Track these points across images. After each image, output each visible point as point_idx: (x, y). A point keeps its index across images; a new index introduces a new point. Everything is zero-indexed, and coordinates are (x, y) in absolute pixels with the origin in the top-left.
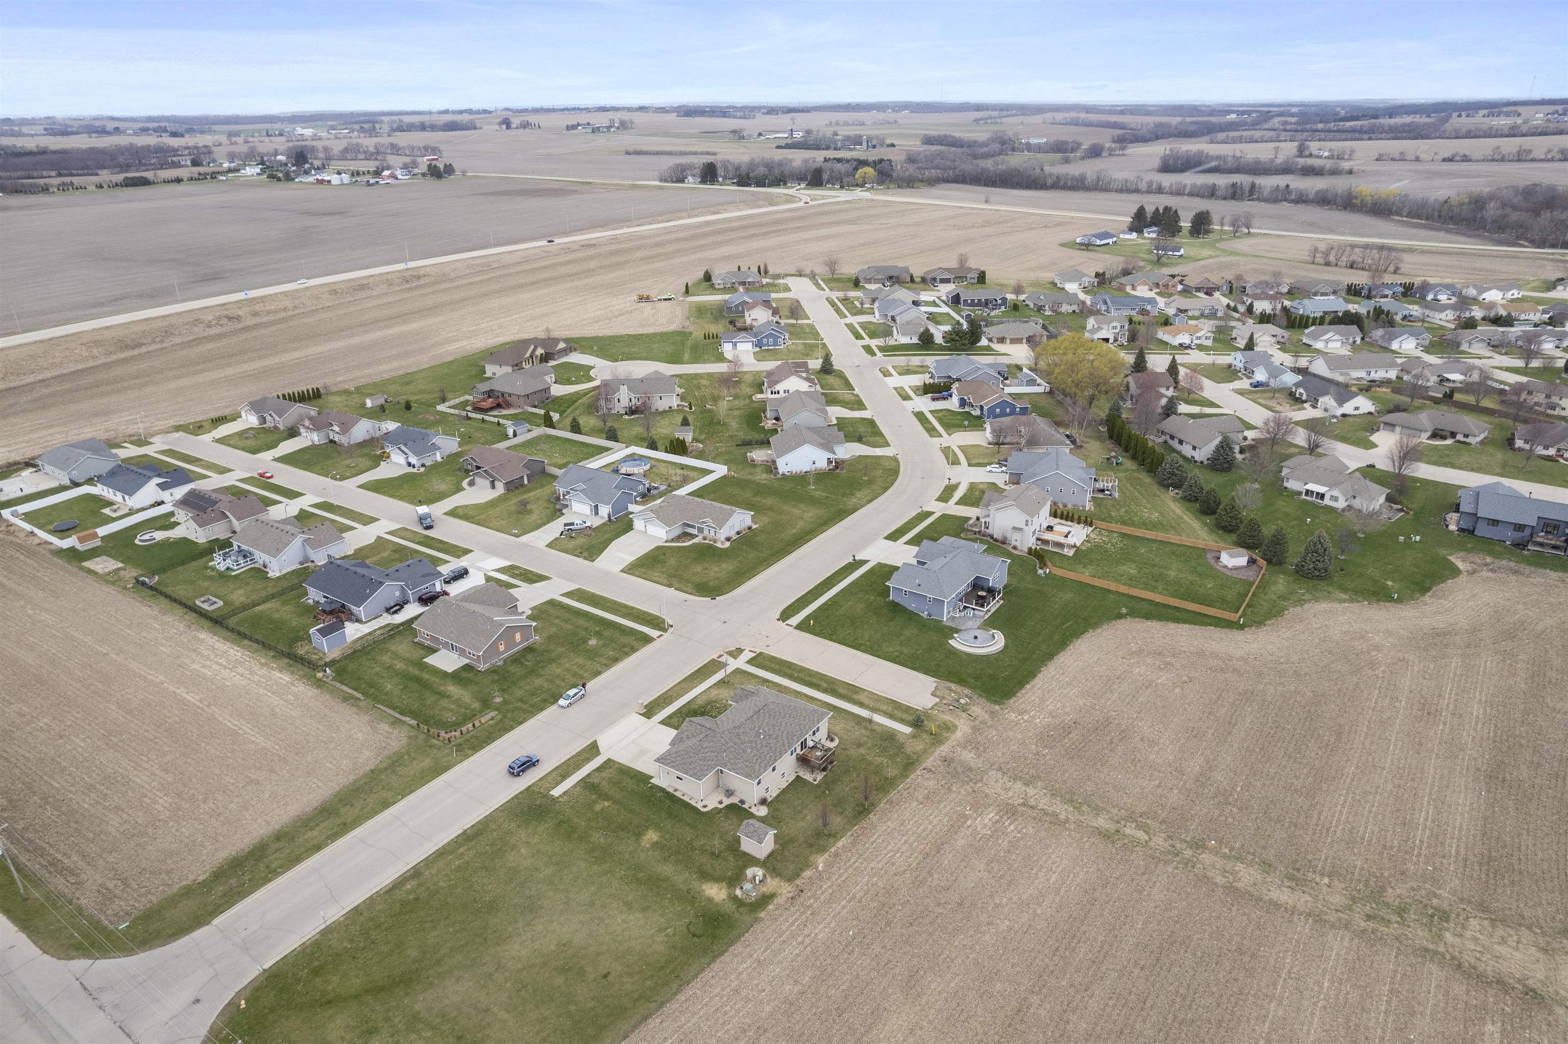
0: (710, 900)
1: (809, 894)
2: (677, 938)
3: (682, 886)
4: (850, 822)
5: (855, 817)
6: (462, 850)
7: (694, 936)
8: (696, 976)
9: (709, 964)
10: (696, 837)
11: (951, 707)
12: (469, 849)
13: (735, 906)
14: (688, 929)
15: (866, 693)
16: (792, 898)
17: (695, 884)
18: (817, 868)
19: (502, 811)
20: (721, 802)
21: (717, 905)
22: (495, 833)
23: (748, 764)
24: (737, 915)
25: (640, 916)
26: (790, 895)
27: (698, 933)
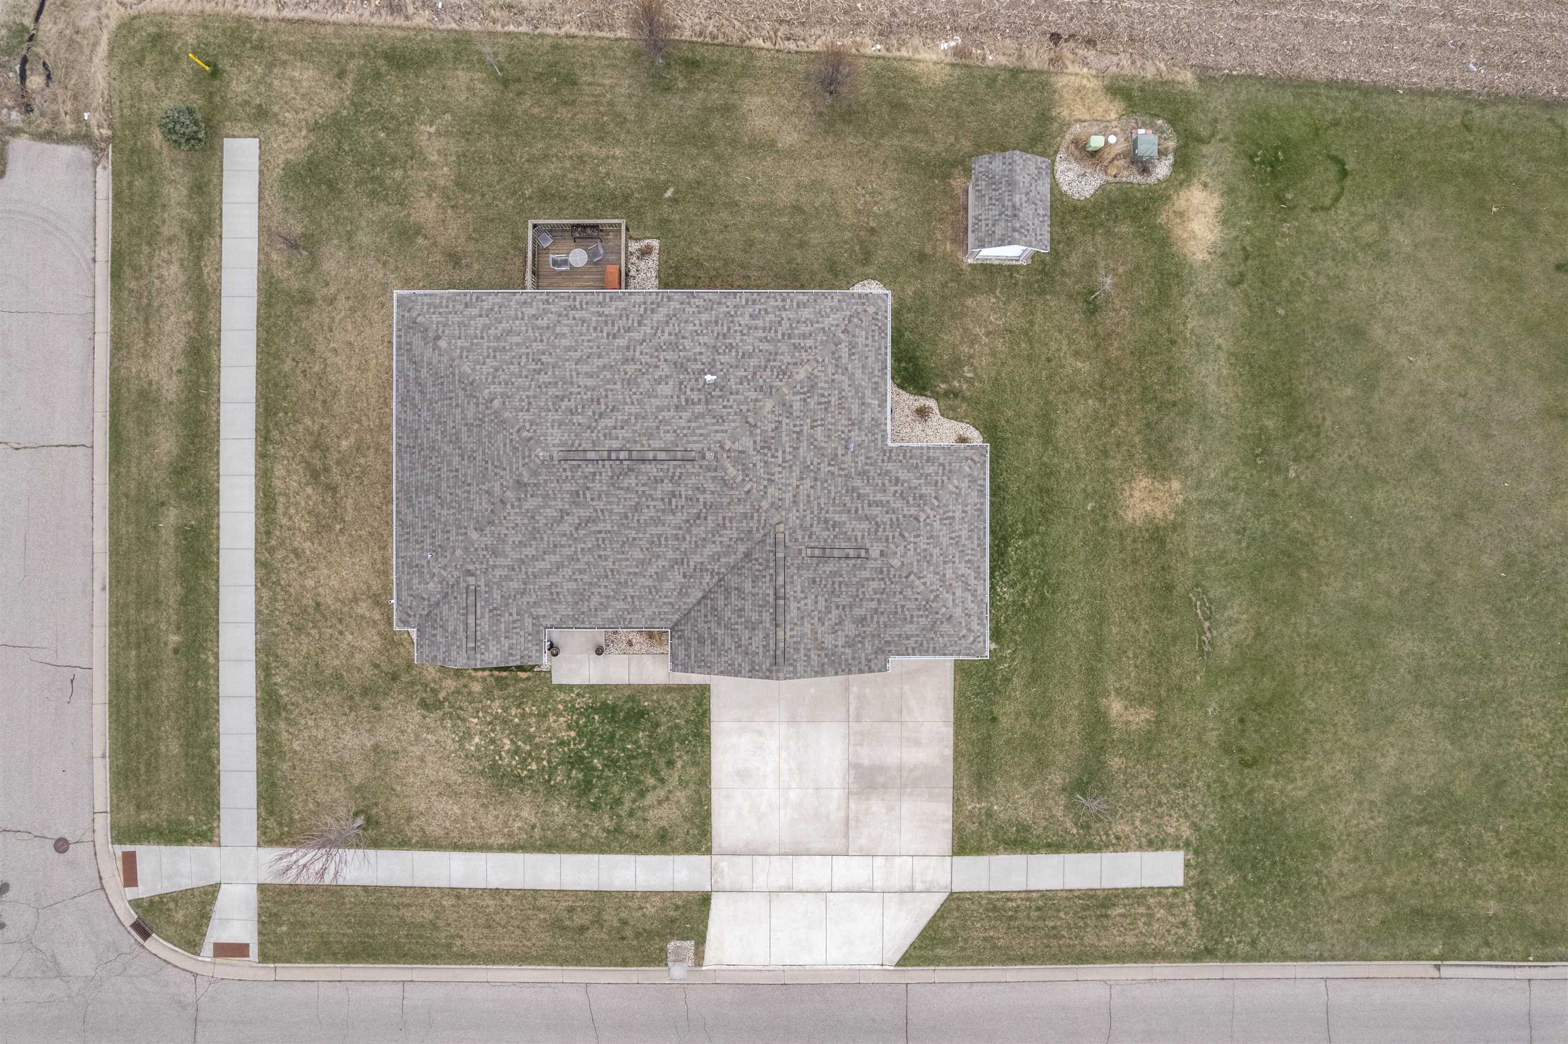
0: (1226, 218)
1: (1053, 16)
2: (1374, 207)
3: (1236, 309)
4: (745, 71)
5: (716, 68)
6: (1493, 907)
7: (1344, 173)
8: (1437, 93)
9: (1391, 91)
10: (1072, 388)
11: (35, 81)
12: (1478, 892)
13: (1205, 150)
14: (1337, 199)
15: (133, 366)
16: (1090, 42)
17: (1203, 285)
18: (959, 52)
19: (1319, 937)
20: (922, 413)
21: (1230, 191)
22: (1390, 882)
23: (844, 349)
24: (1224, 127)
25: (1377, 331)
26: (1091, 54)
27: (1334, 168)
